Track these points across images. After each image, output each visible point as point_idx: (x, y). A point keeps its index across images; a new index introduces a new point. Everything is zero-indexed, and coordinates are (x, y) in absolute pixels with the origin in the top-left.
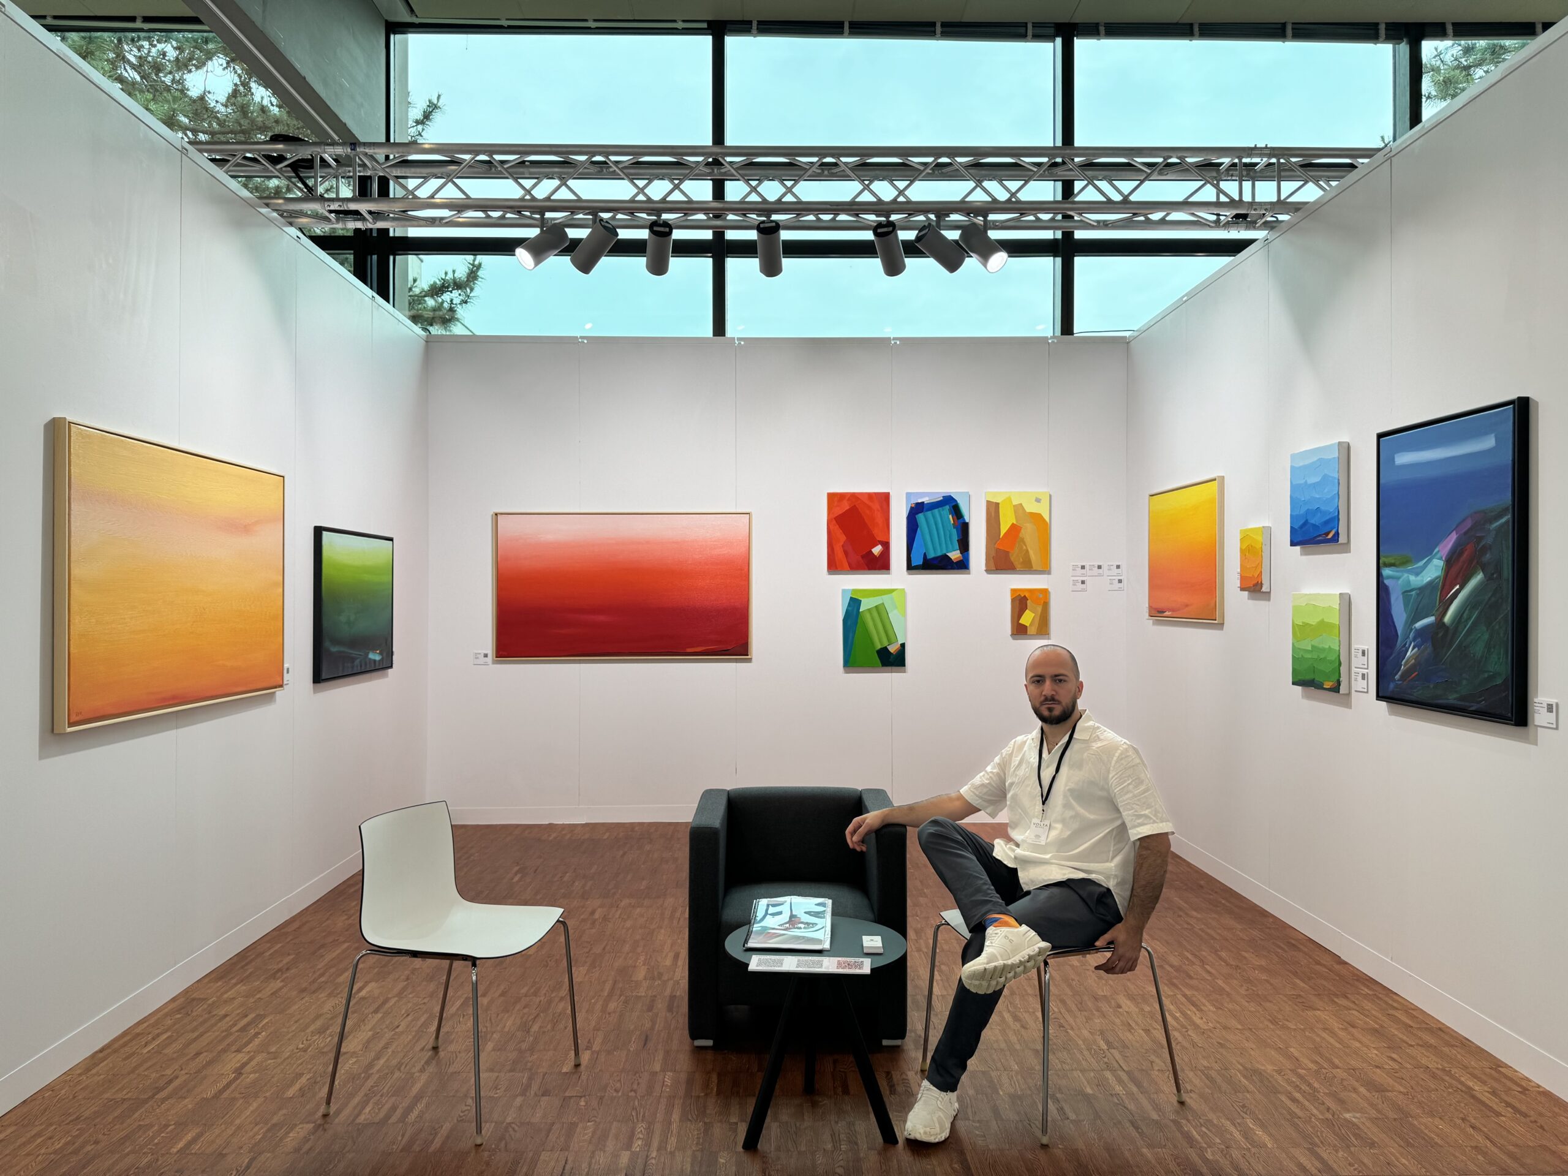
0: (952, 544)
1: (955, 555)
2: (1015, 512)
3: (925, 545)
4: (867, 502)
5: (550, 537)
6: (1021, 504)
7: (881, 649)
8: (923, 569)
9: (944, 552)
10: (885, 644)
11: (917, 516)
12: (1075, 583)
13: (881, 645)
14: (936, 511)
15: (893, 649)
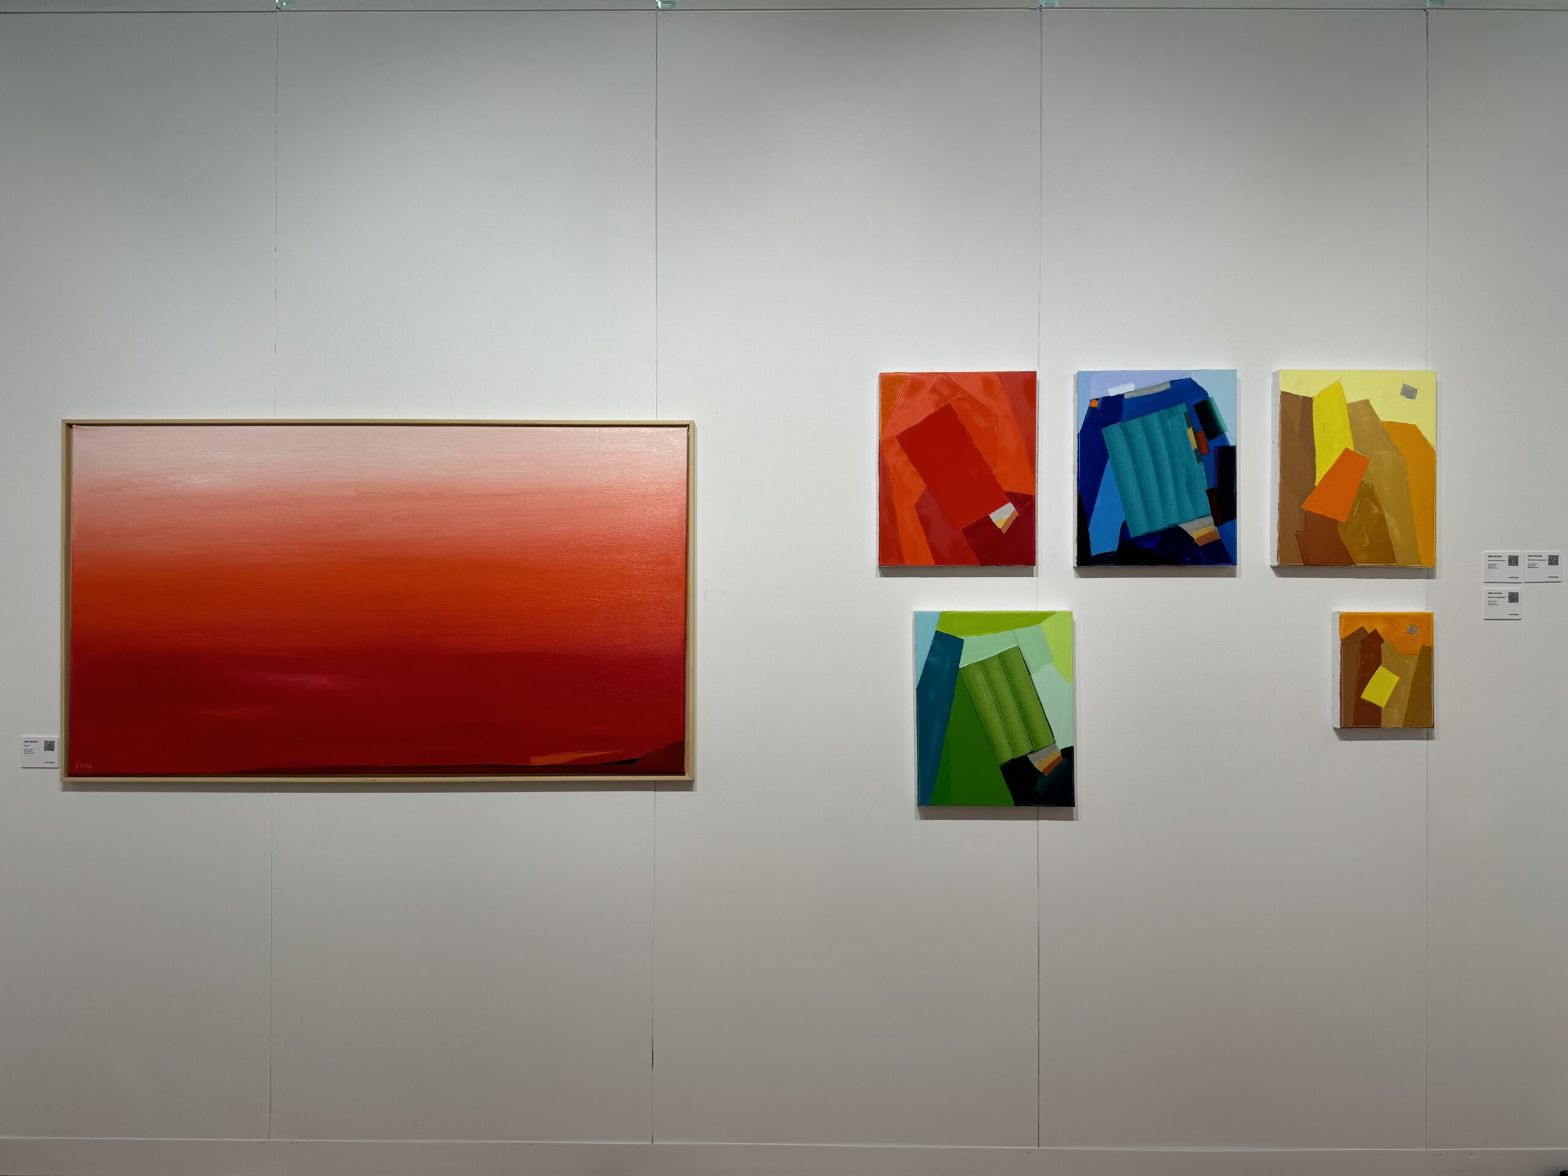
0: (1193, 500)
1: (1201, 529)
2: (1352, 420)
3: (1126, 504)
4: (982, 398)
5: (199, 481)
6: (1366, 403)
7: (1013, 761)
8: (1118, 563)
9: (1173, 520)
10: (1024, 749)
11: (1104, 431)
12: (1492, 599)
13: (1014, 750)
14: (1153, 418)
15: (1042, 762)
